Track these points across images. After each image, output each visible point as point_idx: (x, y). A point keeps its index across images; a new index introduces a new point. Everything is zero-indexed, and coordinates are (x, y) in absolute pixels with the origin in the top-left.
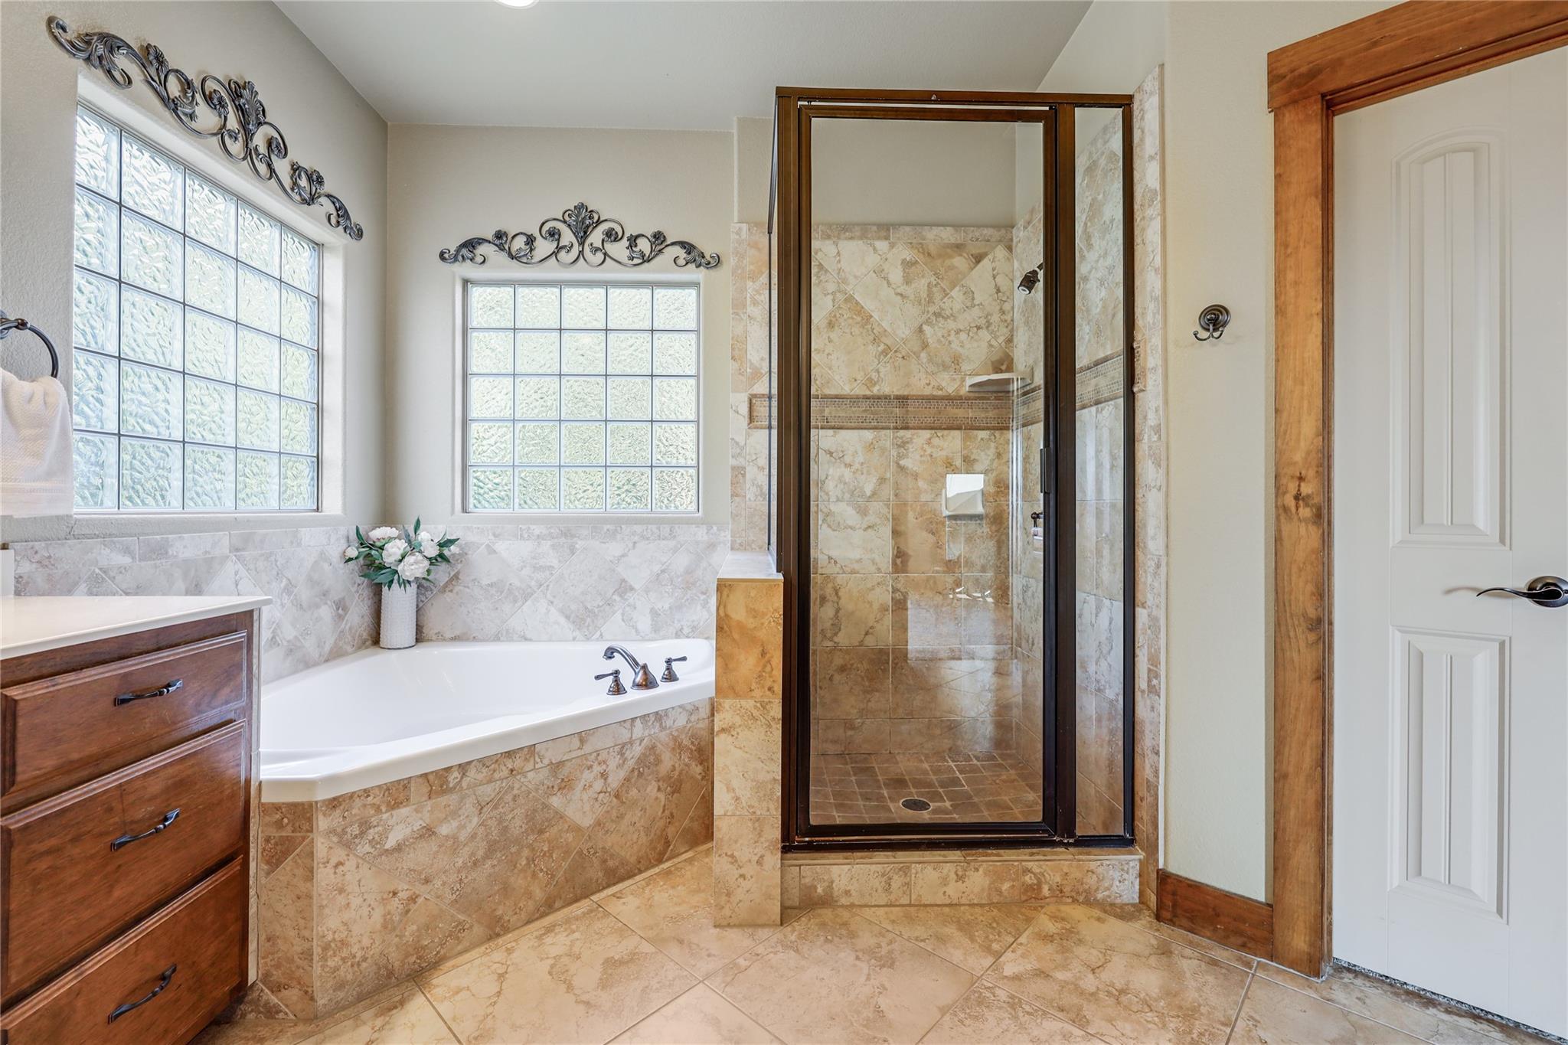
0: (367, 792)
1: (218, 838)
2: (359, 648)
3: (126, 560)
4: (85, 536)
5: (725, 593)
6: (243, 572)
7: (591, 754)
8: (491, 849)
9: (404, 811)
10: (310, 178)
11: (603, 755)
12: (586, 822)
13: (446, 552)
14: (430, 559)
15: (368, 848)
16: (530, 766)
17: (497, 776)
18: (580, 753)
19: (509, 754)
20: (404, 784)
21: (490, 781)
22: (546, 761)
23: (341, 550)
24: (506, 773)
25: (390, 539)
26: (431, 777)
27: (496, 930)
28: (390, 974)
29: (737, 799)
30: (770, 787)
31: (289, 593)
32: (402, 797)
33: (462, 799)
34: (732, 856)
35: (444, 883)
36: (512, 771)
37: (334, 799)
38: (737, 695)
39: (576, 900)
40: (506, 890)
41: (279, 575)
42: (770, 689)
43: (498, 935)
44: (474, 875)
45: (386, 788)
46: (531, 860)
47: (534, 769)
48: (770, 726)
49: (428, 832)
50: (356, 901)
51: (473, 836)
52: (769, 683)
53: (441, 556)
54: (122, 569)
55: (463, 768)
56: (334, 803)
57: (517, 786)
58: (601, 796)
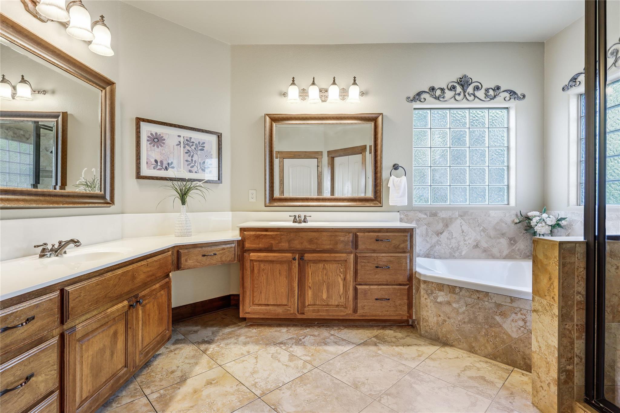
0: (432, 283)
1: (402, 278)
3: (426, 216)
4: (416, 210)
5: (535, 245)
6: (463, 222)
7: (517, 308)
8: (470, 321)
9: (442, 293)
10: (494, 90)
11: (524, 312)
12: (514, 335)
13: (560, 222)
15: (432, 298)
16: (486, 299)
17: (472, 296)
18: (510, 305)
19: (478, 291)
20: (443, 285)
21: (470, 297)
22: (493, 301)
23: (512, 219)
24: (476, 297)
25: (535, 216)
26: (450, 287)
27: (472, 350)
28: (439, 338)
29: (540, 347)
30: (553, 349)
31: (484, 232)
32: (442, 289)
33: (460, 298)
34: (538, 374)
35: (454, 322)
36: (479, 298)
37: (425, 281)
38: (540, 296)
39: (508, 364)
40: (476, 339)
41: (479, 225)
42: (553, 298)
43: (473, 353)
44: (463, 326)
45: (438, 284)
46: (486, 335)
47: (488, 301)
48: (553, 317)
49: (449, 303)
50: (430, 312)
51: (464, 313)
52: (552, 295)
54: (424, 219)
55: (461, 288)
56: (425, 282)
57: (480, 304)
58: (522, 329)
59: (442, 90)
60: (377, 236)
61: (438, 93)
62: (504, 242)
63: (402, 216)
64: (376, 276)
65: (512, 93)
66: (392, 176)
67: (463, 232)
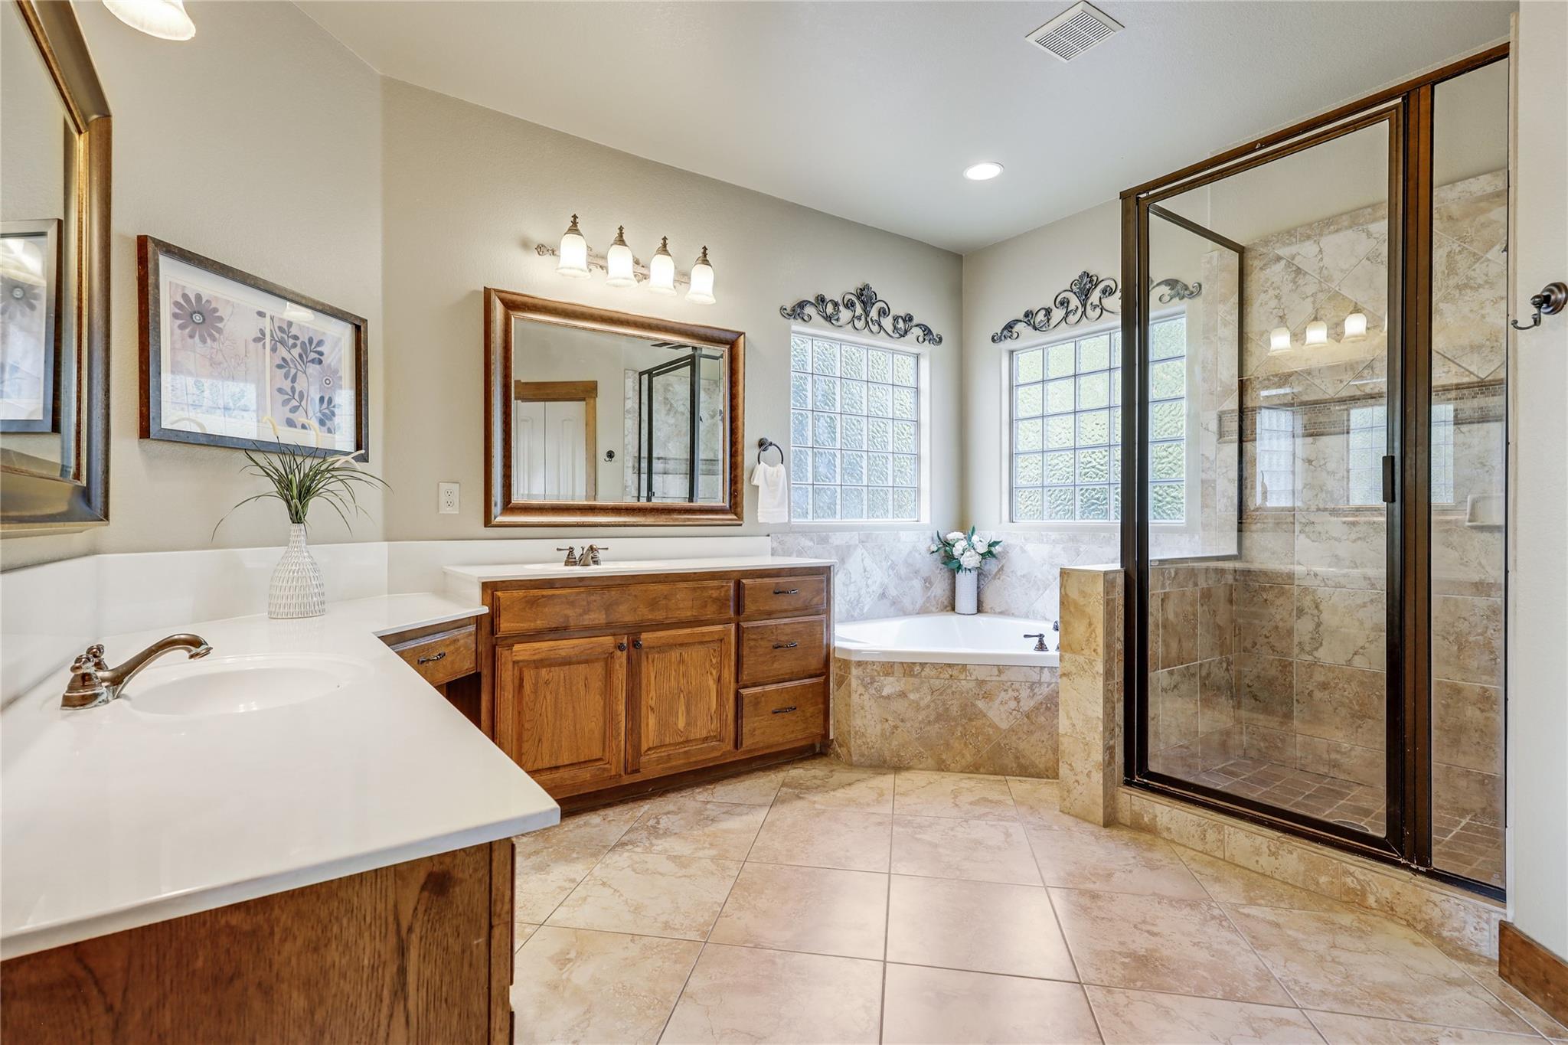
0: (873, 663)
1: (814, 663)
2: (942, 610)
3: (811, 544)
4: (796, 532)
5: (1065, 579)
6: (866, 554)
7: (1006, 682)
8: (939, 718)
9: (891, 679)
10: (904, 321)
11: (1016, 686)
12: (1004, 726)
13: (993, 549)
14: (982, 554)
15: (874, 691)
16: (963, 677)
17: (942, 676)
18: (998, 679)
19: (949, 665)
20: (892, 664)
21: (938, 678)
22: (974, 677)
23: (927, 546)
24: (948, 676)
25: (958, 540)
26: (905, 665)
27: (941, 767)
28: (885, 762)
29: (1074, 725)
30: (1095, 722)
31: (893, 569)
32: (890, 671)
33: (922, 683)
34: (1070, 765)
35: (912, 726)
36: (951, 676)
37: (859, 662)
38: (1073, 652)
39: (996, 774)
40: (947, 745)
41: (886, 558)
42: (1094, 651)
43: (943, 770)
44: (928, 728)
45: (883, 664)
46: (963, 735)
47: (965, 679)
48: (1095, 678)
49: (903, 695)
50: (869, 717)
51: (928, 706)
52: (1094, 646)
53: (990, 552)
54: (810, 548)
55: (923, 665)
56: (859, 664)
57: (954, 686)
58: (1015, 712)
59: (836, 304)
60: (777, 583)
61: (830, 309)
62: (917, 584)
63: (775, 544)
64: (775, 665)
65: (927, 331)
66: (762, 463)
67: (865, 571)
